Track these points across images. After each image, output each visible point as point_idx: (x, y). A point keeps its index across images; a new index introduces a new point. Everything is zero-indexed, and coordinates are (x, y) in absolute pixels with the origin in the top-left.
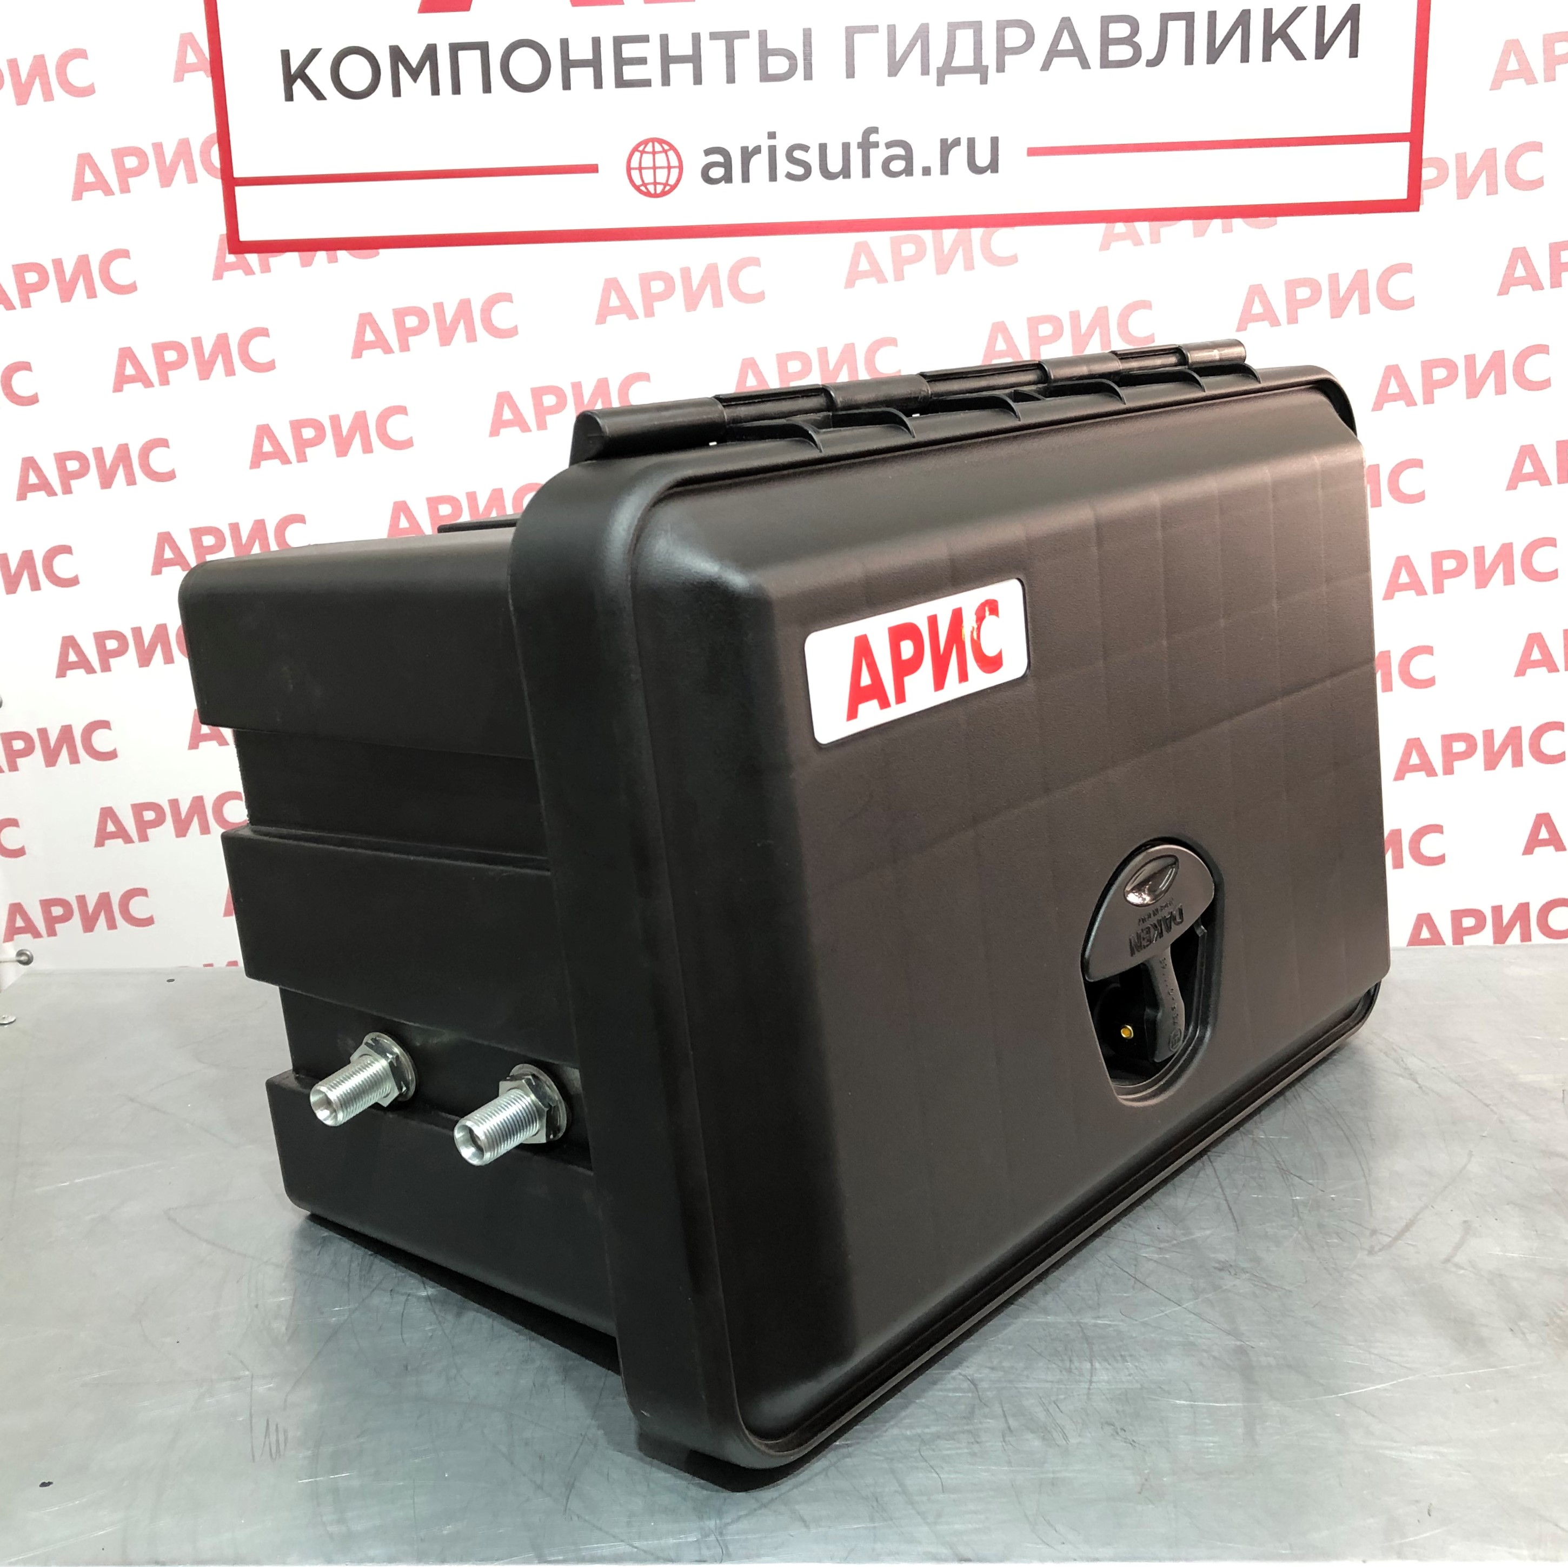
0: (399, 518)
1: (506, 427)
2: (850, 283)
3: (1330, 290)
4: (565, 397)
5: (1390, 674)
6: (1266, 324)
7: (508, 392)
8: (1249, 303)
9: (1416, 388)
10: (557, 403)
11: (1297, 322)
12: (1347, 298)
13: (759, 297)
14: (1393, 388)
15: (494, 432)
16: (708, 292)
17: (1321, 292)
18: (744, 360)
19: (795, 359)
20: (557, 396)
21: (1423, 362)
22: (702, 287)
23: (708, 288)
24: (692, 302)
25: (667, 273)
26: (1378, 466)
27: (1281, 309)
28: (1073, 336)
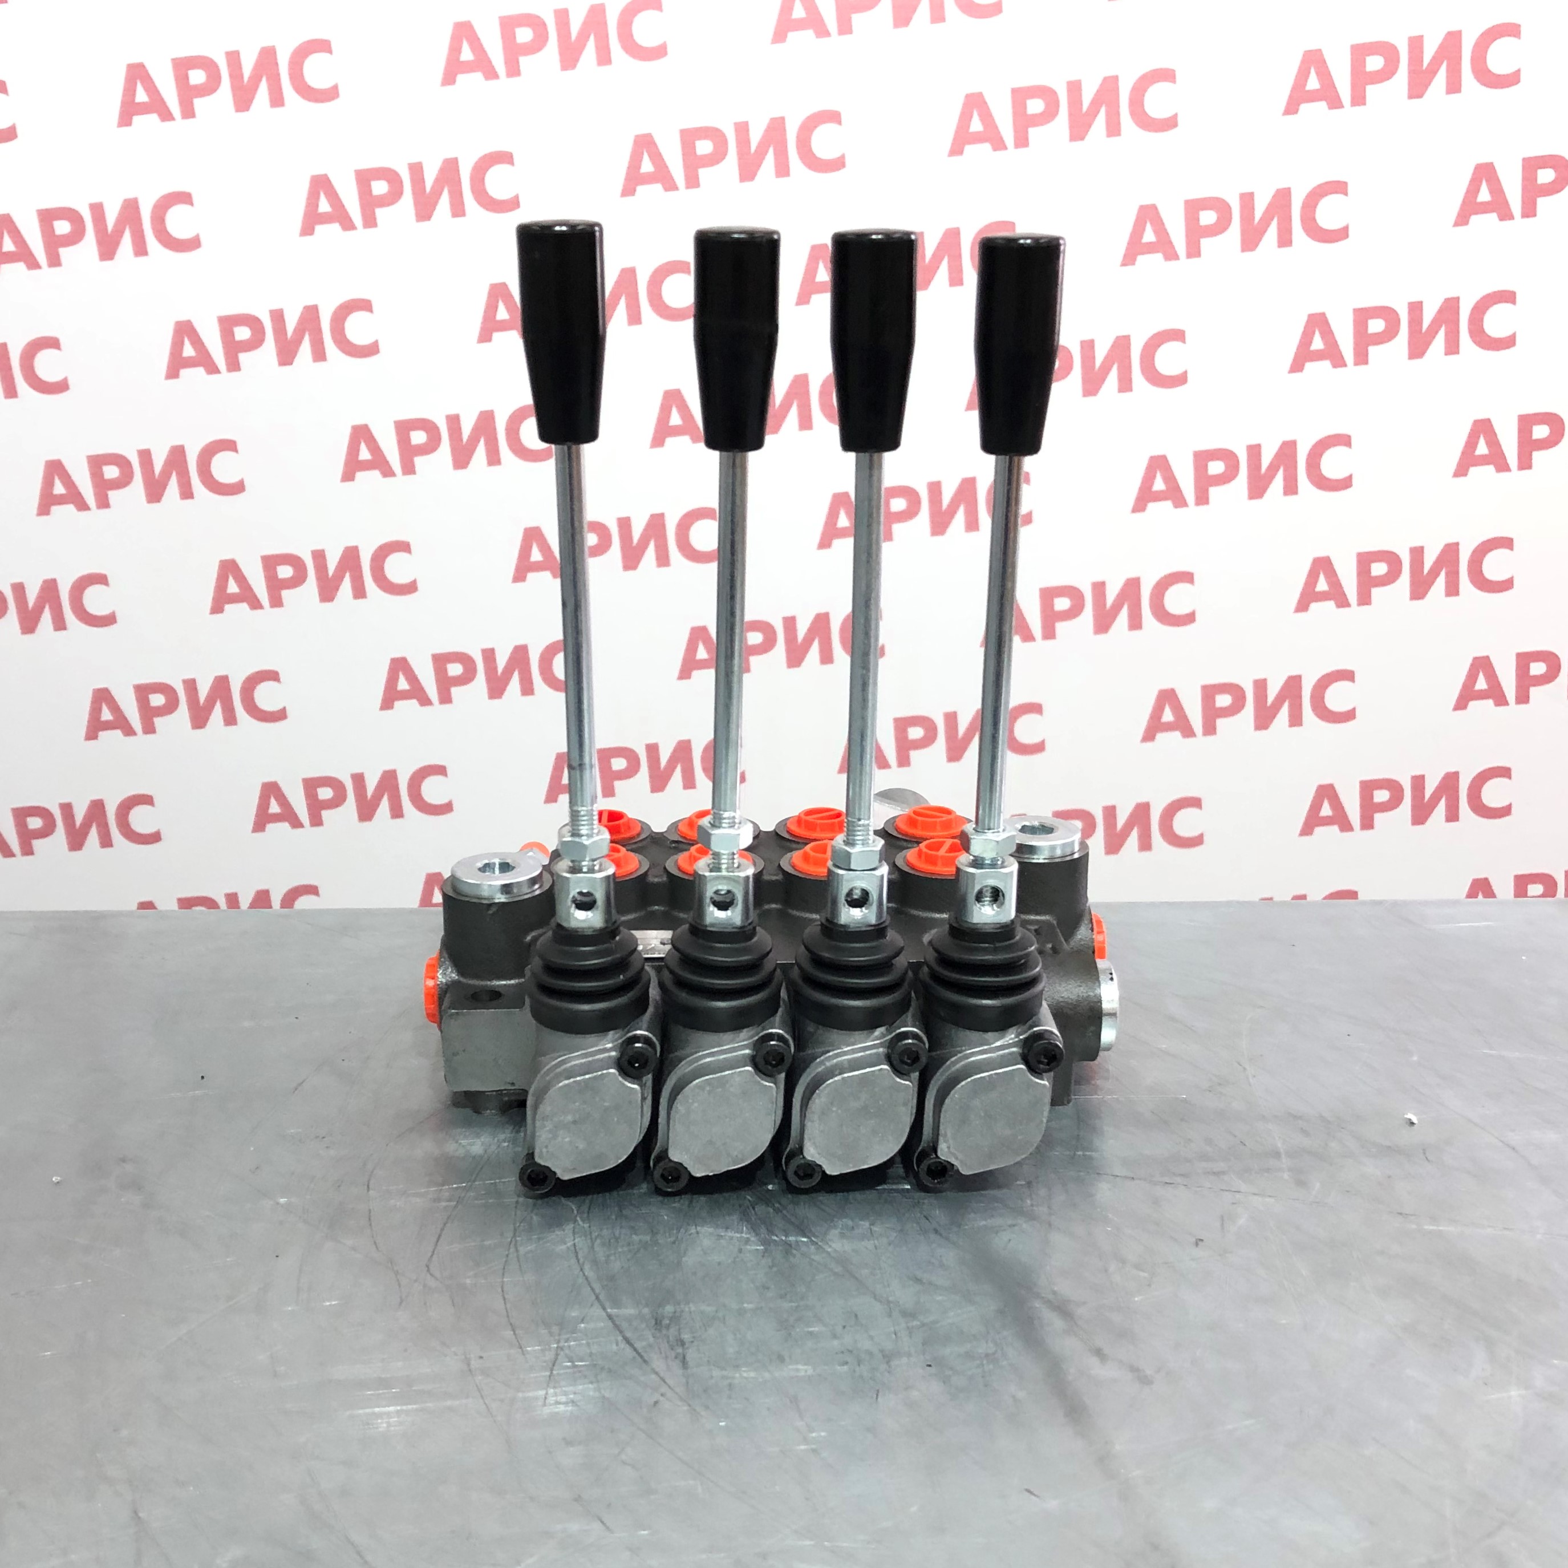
0: (182, 343)
1: (322, 223)
2: (780, 36)
3: (1411, 59)
4: (401, 182)
5: (1457, 573)
6: (1323, 104)
7: (326, 175)
8: (1302, 76)
9: (1514, 195)
10: (389, 192)
11: (1364, 104)
12: (1433, 71)
13: (659, 52)
14: (1484, 195)
15: (307, 230)
16: (591, 45)
17: (1398, 61)
18: (637, 137)
19: (706, 138)
20: (389, 181)
21: (1524, 160)
22: (583, 37)
23: (592, 38)
24: (569, 58)
25: (538, 17)
26: (1457, 299)
27: (1343, 85)
28: (1070, 115)
